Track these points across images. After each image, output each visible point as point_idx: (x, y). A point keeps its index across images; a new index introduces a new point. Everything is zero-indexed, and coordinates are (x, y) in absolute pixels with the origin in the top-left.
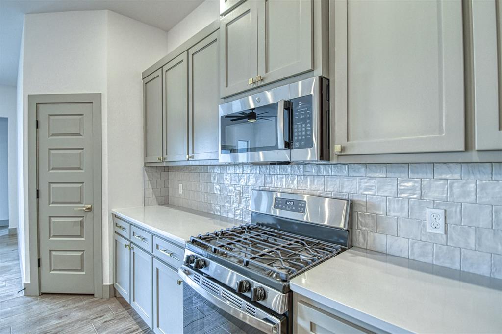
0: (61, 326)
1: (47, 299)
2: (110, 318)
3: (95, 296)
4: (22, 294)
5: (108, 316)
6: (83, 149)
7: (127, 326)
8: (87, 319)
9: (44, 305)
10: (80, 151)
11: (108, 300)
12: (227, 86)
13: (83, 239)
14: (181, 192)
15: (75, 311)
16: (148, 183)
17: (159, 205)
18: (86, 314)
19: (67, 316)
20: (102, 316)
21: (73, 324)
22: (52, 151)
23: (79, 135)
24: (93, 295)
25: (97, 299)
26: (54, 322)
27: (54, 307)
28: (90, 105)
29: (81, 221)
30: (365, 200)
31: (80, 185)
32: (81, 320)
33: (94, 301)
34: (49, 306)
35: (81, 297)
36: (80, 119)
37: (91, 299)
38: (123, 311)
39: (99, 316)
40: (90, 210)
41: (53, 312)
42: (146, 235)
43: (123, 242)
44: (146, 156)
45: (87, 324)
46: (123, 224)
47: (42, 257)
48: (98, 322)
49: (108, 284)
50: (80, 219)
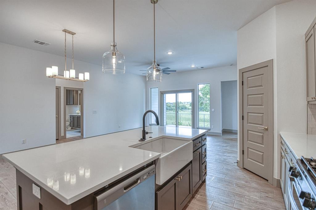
0: (245, 186)
1: (246, 172)
2: (270, 197)
3: (269, 182)
4: (236, 164)
5: (270, 195)
6: (263, 94)
7: (278, 206)
8: (258, 190)
9: (243, 173)
11: (275, 188)
13: (263, 146)
15: (254, 183)
16: (311, 117)
18: (260, 187)
19: (250, 183)
20: (267, 193)
21: (250, 188)
22: (249, 96)
23: (261, 86)
24: (268, 180)
25: (269, 184)
26: (243, 182)
27: (247, 176)
28: (266, 68)
29: (262, 135)
31: (262, 115)
33: (267, 184)
34: (245, 175)
35: (262, 179)
36: (262, 77)
37: (265, 182)
38: (280, 198)
39: (266, 192)
40: (267, 129)
41: (245, 178)
42: (289, 151)
43: (283, 154)
44: (308, 96)
45: (257, 192)
46: (283, 142)
47: (245, 150)
48: (263, 195)
49: (277, 178)
50: (261, 134)
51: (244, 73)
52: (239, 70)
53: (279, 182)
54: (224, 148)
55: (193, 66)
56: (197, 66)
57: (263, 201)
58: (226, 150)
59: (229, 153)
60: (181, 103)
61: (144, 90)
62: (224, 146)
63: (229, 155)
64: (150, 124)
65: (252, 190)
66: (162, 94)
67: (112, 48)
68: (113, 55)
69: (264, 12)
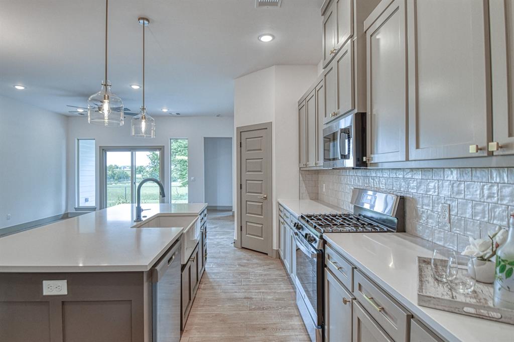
0: (247, 264)
1: (244, 251)
3: (268, 255)
4: (233, 245)
5: (272, 266)
6: (262, 159)
7: (280, 273)
8: (260, 264)
9: (242, 253)
10: (261, 160)
12: (325, 117)
13: (262, 217)
14: (324, 190)
16: (302, 182)
17: (311, 199)
18: (261, 262)
19: (251, 260)
20: (269, 265)
21: (253, 265)
22: (248, 161)
23: (260, 150)
24: (267, 254)
25: (269, 257)
26: (245, 261)
27: (247, 255)
28: (266, 130)
30: (412, 196)
31: (261, 182)
32: (257, 264)
33: (267, 258)
34: (244, 254)
35: (261, 254)
36: (261, 140)
37: (266, 256)
39: (267, 265)
40: (266, 198)
42: (288, 215)
43: (282, 220)
44: (300, 162)
45: (260, 266)
46: (282, 209)
47: (243, 225)
48: (266, 267)
49: (275, 249)
50: (261, 204)
51: (242, 133)
52: (237, 128)
53: (278, 252)
54: (213, 230)
55: (165, 110)
56: (171, 110)
57: (267, 272)
58: (216, 232)
59: (221, 235)
60: (117, 168)
61: (64, 142)
62: (212, 228)
63: (222, 237)
64: (76, 207)
65: (256, 265)
66: (103, 151)
67: (103, 87)
68: (105, 99)
69: (263, 69)
